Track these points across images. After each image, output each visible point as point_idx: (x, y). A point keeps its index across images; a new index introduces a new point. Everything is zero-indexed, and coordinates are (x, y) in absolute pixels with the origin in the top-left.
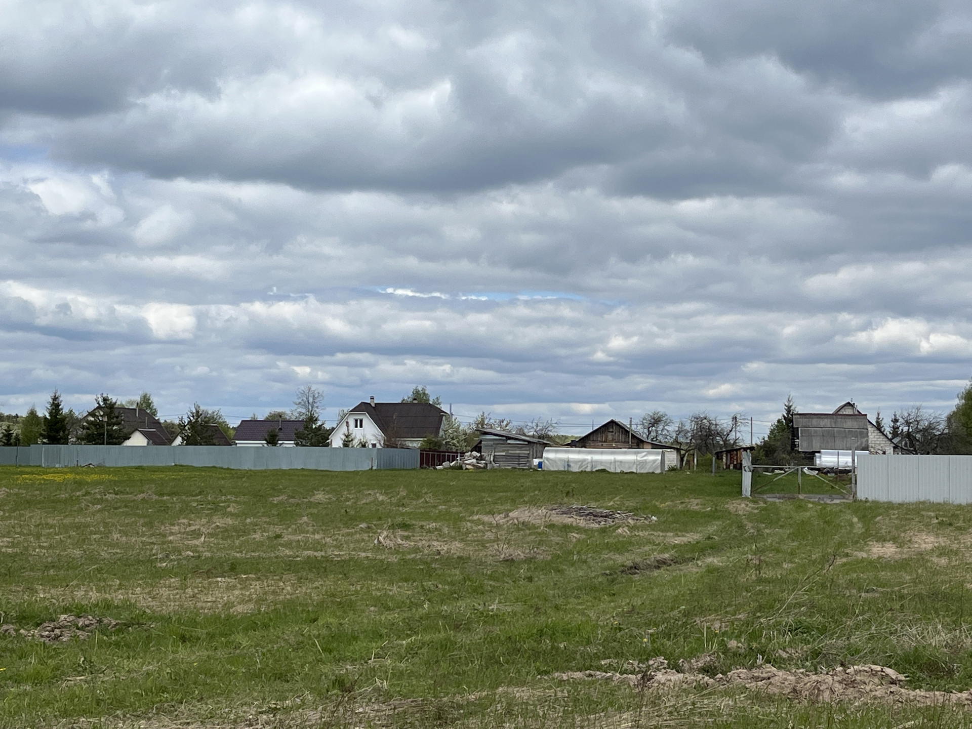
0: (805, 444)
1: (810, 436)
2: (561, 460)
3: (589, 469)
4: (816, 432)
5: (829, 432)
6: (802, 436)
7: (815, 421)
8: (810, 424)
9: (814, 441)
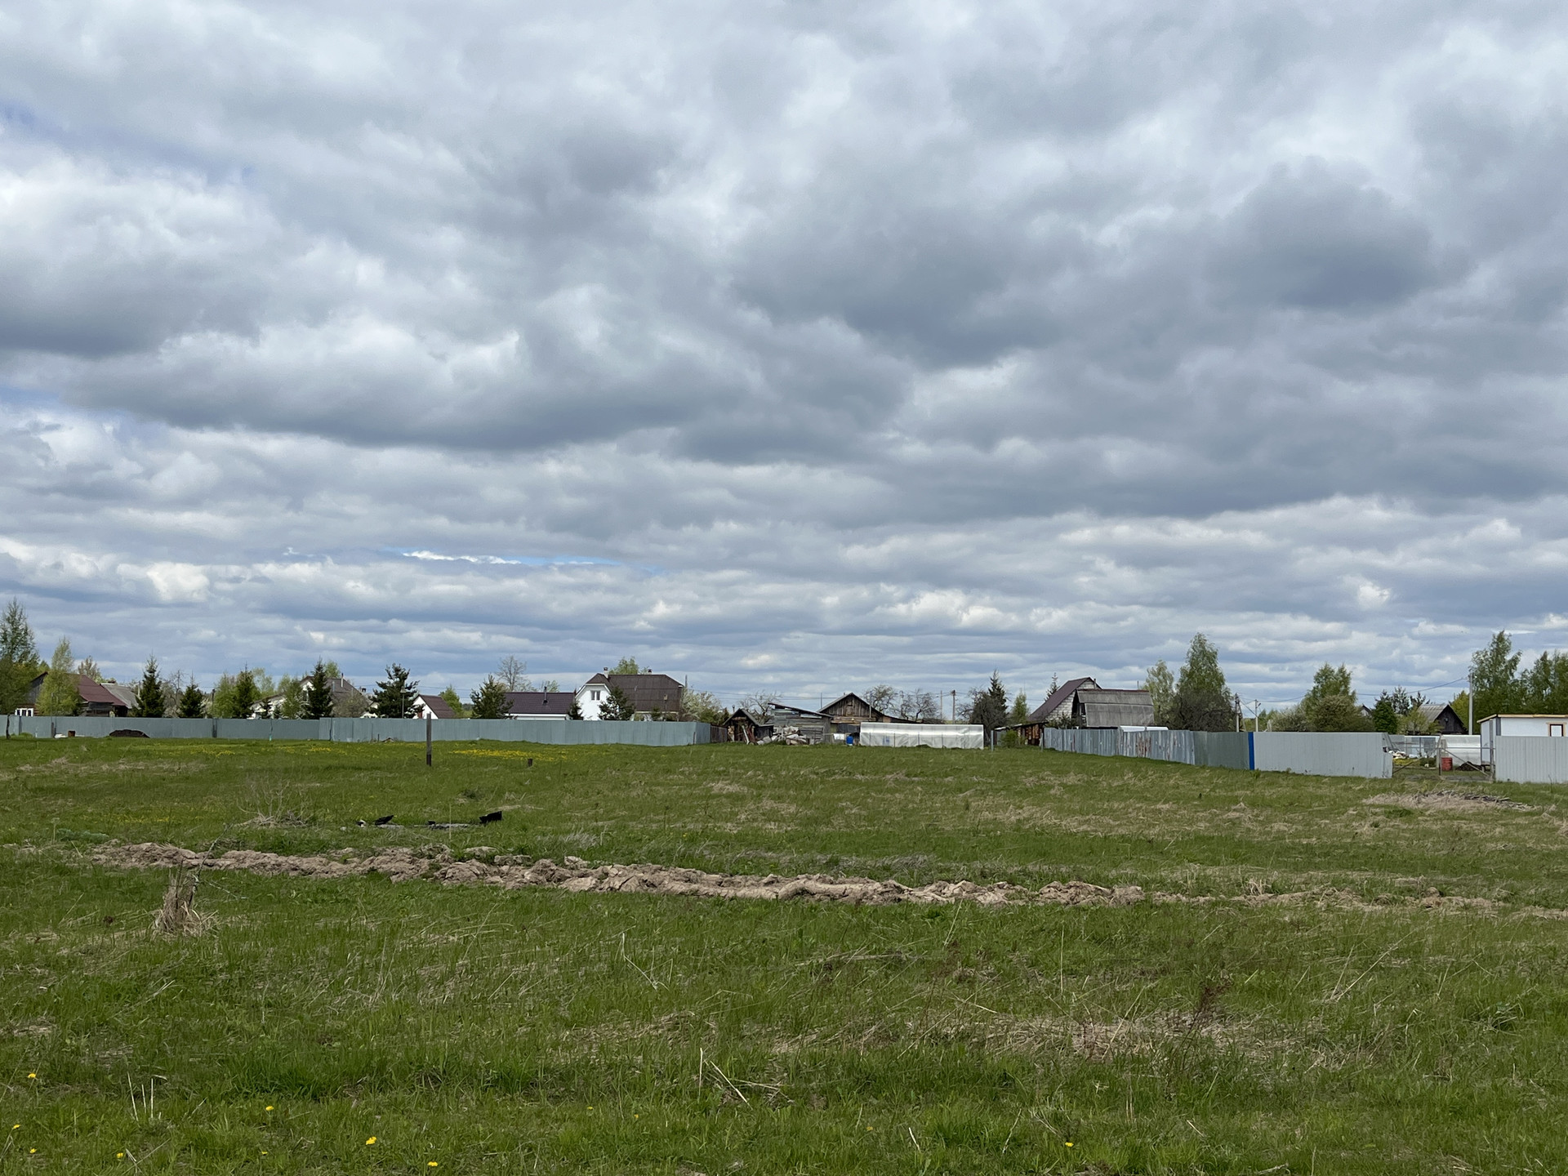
0: (1092, 720)
1: (1096, 713)
2: (880, 735)
3: (909, 745)
4: (1101, 708)
5: (1114, 707)
6: (1089, 712)
7: (1099, 697)
8: (1095, 700)
9: (1101, 717)
